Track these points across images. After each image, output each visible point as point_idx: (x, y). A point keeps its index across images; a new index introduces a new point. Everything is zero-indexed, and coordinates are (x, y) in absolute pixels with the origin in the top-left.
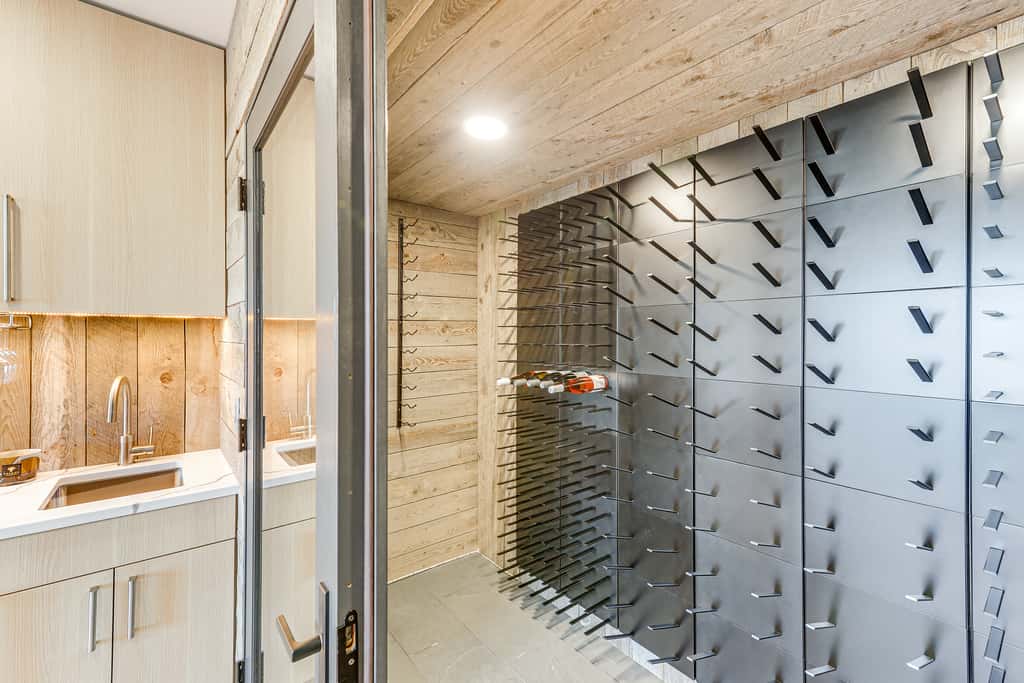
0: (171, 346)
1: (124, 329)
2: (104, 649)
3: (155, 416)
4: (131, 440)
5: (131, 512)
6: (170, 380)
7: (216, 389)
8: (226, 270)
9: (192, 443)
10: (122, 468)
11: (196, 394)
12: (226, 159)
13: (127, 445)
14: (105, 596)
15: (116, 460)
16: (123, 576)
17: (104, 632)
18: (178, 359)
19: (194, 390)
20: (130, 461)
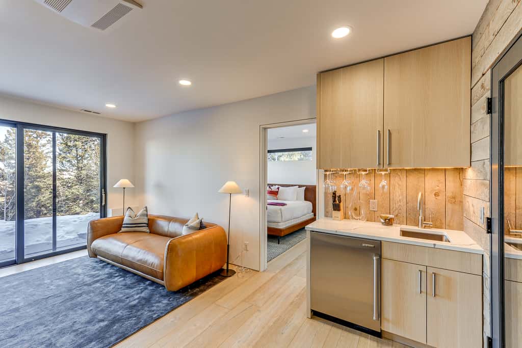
0: (439, 181)
1: (420, 173)
2: (424, 295)
3: (432, 210)
4: (423, 219)
5: (433, 246)
6: (438, 196)
7: (461, 202)
8: (471, 144)
9: (449, 226)
10: (420, 229)
11: (451, 203)
12: (471, 89)
13: (422, 220)
14: (424, 275)
15: (418, 225)
16: (430, 271)
17: (424, 290)
18: (442, 186)
19: (450, 202)
20: (423, 227)
